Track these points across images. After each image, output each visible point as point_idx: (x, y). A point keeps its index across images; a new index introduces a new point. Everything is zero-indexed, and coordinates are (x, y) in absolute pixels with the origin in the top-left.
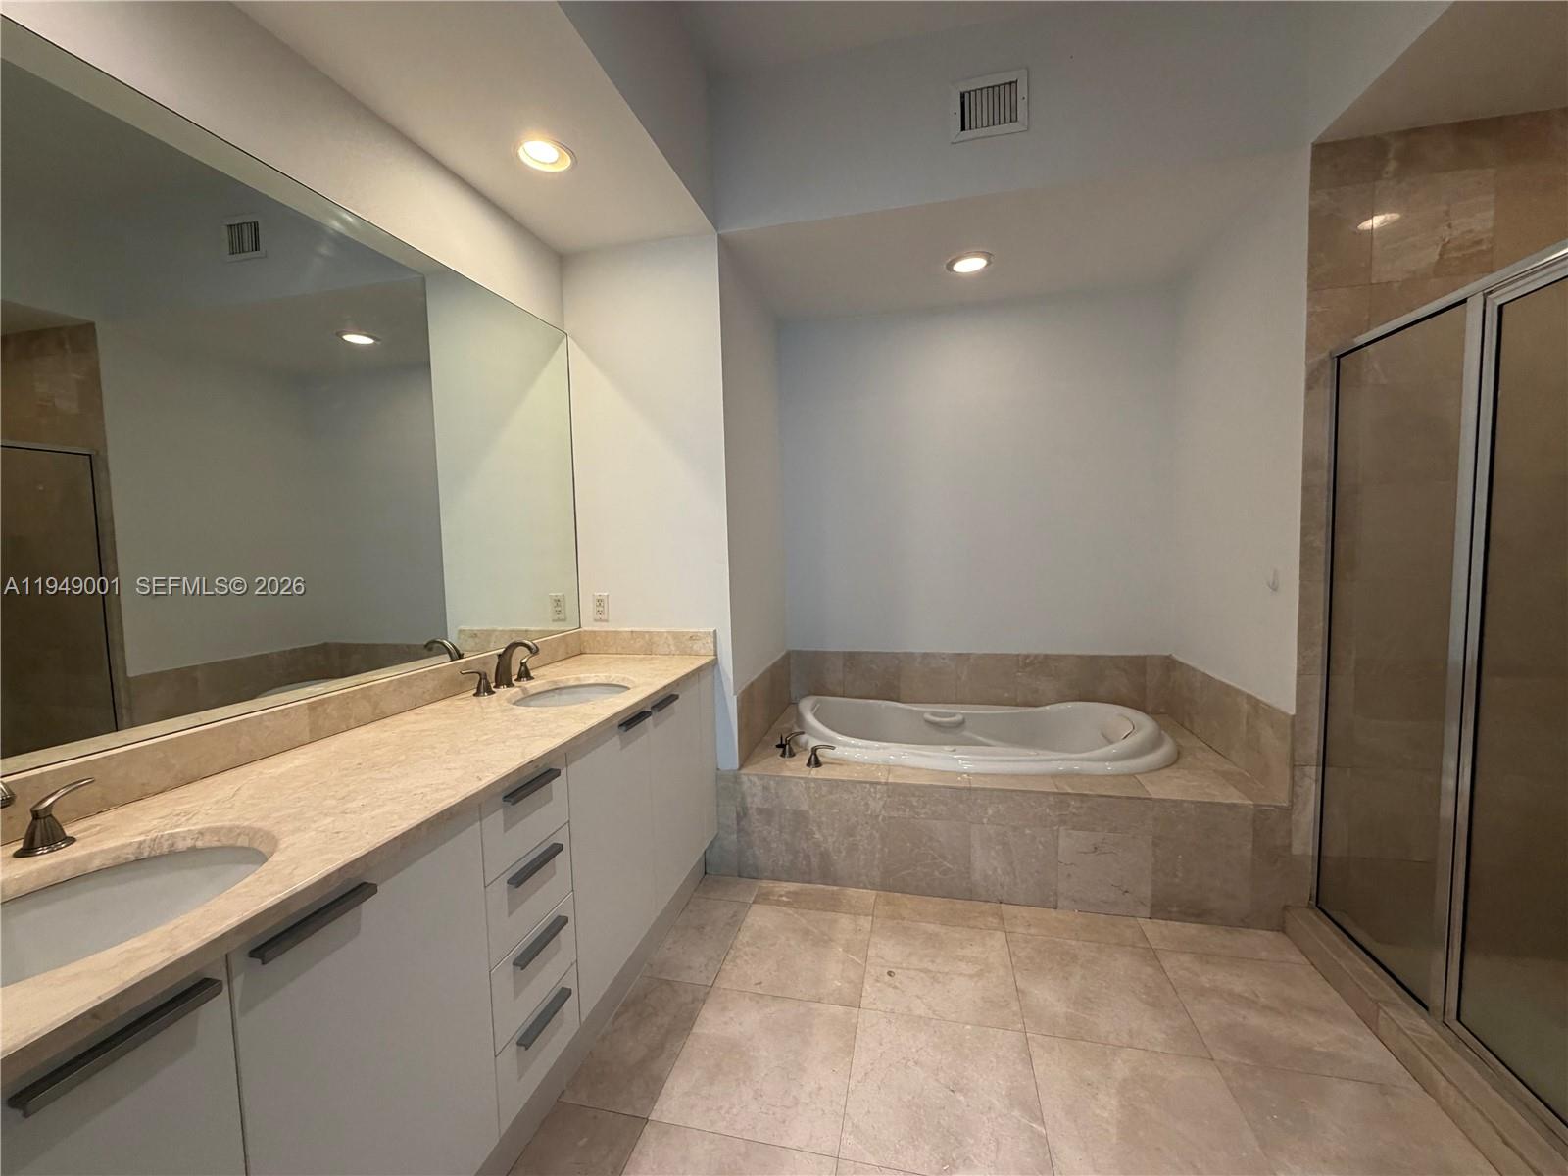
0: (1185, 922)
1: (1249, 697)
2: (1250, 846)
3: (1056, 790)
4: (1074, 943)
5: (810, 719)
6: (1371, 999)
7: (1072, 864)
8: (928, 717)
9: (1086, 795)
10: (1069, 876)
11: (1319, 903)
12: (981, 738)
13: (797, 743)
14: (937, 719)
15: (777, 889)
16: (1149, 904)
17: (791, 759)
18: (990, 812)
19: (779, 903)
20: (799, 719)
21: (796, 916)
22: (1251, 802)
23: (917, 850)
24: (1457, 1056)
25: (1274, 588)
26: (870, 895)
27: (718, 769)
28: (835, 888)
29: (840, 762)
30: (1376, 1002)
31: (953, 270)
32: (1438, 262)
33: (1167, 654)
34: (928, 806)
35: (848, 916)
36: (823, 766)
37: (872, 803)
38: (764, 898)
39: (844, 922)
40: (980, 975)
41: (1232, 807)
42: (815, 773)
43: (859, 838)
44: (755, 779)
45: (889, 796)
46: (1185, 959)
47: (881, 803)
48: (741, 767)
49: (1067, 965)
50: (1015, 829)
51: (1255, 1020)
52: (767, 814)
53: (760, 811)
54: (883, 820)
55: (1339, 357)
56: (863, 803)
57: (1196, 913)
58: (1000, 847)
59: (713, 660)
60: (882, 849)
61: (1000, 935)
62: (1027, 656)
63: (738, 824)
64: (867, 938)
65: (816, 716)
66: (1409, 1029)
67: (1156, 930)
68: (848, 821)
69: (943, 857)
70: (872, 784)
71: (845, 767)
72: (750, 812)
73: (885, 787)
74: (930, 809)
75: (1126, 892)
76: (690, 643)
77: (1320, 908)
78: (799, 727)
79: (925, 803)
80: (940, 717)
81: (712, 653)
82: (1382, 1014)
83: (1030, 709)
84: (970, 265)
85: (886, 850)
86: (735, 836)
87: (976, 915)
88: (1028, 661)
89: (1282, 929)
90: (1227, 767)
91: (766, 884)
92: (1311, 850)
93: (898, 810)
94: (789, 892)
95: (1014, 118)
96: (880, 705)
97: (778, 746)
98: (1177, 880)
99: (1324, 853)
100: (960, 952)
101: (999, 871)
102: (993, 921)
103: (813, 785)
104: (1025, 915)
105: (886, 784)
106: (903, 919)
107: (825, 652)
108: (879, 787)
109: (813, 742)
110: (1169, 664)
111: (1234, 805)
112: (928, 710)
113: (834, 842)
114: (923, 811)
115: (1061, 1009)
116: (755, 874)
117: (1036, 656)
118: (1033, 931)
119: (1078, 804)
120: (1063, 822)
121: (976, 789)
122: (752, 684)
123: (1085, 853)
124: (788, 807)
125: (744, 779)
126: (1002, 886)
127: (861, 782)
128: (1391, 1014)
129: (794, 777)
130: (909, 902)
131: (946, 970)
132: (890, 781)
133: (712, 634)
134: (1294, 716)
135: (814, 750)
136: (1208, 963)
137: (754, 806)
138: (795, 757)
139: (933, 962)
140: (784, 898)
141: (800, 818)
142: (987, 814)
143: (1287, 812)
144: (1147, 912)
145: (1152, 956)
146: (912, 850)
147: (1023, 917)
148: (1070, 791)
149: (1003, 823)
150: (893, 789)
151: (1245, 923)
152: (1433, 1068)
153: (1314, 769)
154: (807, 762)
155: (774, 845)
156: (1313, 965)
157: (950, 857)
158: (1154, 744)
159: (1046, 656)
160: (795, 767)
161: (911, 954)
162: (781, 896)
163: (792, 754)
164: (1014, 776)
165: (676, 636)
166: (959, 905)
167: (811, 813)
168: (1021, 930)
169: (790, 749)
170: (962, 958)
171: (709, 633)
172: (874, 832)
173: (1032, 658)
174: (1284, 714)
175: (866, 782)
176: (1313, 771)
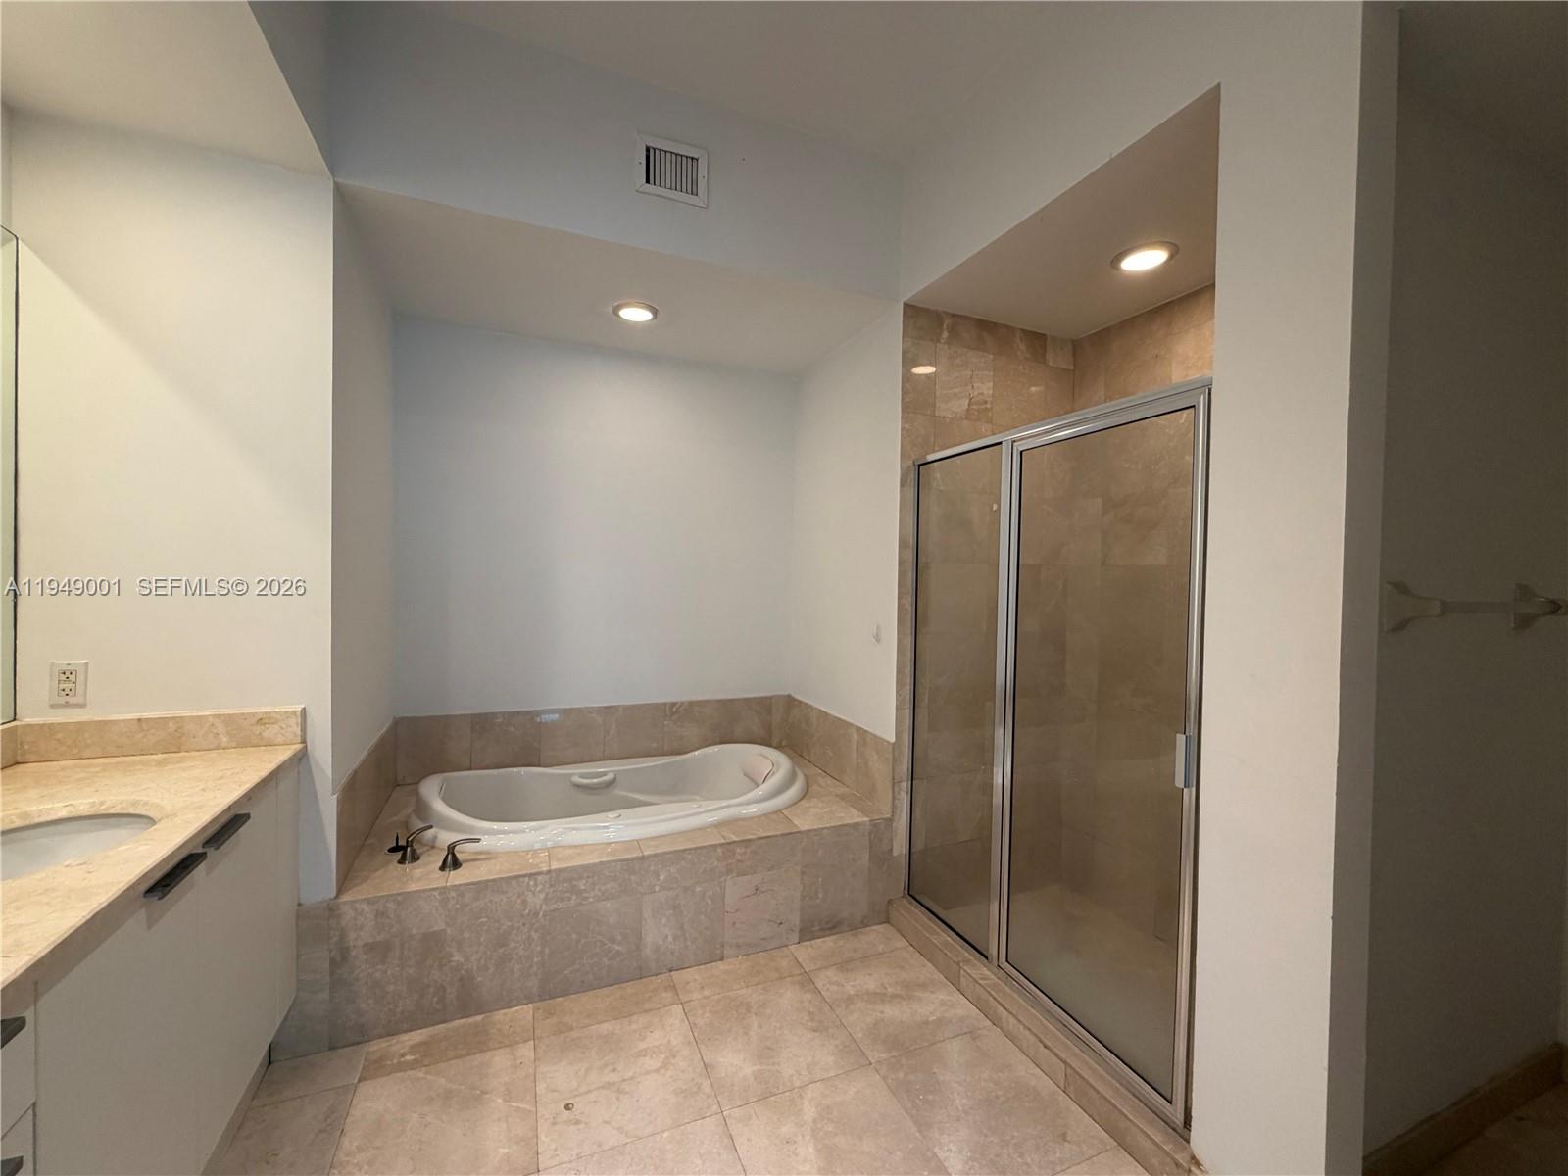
0: (824, 936)
1: (858, 729)
2: (867, 856)
3: (723, 841)
4: (743, 991)
5: (440, 807)
6: (954, 962)
7: (736, 911)
8: (577, 780)
9: (749, 840)
10: (734, 923)
11: (911, 893)
12: (641, 797)
13: (419, 842)
14: (586, 781)
15: (394, 1048)
16: (797, 930)
17: (414, 864)
18: (662, 878)
19: (401, 1067)
20: (422, 809)
21: (429, 1077)
22: (866, 819)
23: (583, 941)
24: (1007, 989)
25: (878, 639)
26: (525, 1012)
27: (299, 904)
28: (479, 1018)
29: (488, 856)
30: (958, 964)
31: (619, 316)
32: (968, 410)
33: (786, 693)
34: (597, 887)
35: (501, 1050)
36: (463, 865)
37: (530, 898)
38: (375, 1069)
39: (499, 1059)
40: (665, 1066)
41: (856, 826)
42: (456, 877)
43: (512, 945)
44: (364, 906)
45: (551, 886)
46: (831, 973)
47: (542, 896)
48: (340, 892)
49: (743, 1019)
50: (686, 889)
51: (891, 1012)
52: (380, 950)
53: (370, 947)
54: (544, 916)
55: (920, 465)
56: (519, 901)
57: (832, 926)
58: (671, 912)
59: (301, 750)
60: (542, 952)
61: (677, 1009)
62: (674, 704)
63: (332, 974)
64: (531, 1070)
65: (447, 800)
66: (981, 979)
67: (805, 952)
68: (499, 929)
69: (613, 940)
70: (531, 875)
71: (493, 861)
72: (353, 953)
73: (547, 877)
74: (599, 890)
75: (781, 924)
76: (258, 729)
77: (911, 896)
78: (423, 819)
79: (593, 884)
80: (587, 778)
81: (299, 739)
82: (962, 972)
83: (679, 757)
84: (636, 315)
85: (547, 951)
86: (325, 995)
87: (650, 994)
88: (674, 709)
89: (887, 921)
90: (843, 790)
91: (377, 1046)
92: (905, 850)
93: (562, 899)
94: (412, 1047)
95: (694, 191)
96: (520, 772)
97: (393, 850)
98: (818, 901)
99: (912, 850)
100: (643, 1045)
101: (670, 939)
102: (668, 996)
103: (453, 894)
104: (696, 976)
105: (549, 872)
106: (572, 1029)
107: (448, 717)
108: (540, 878)
109: (446, 838)
110: (790, 702)
111: (857, 824)
112: (577, 773)
113: (479, 960)
114: (592, 894)
115: (748, 1070)
116: (361, 1035)
117: (682, 703)
118: (706, 992)
119: (743, 850)
120: (729, 871)
121: (649, 856)
122: (355, 772)
123: (748, 896)
124: (414, 932)
125: (345, 908)
126: (672, 953)
127: (517, 877)
128: (969, 971)
129: (424, 891)
130: (574, 1005)
131: (630, 1074)
132: (553, 868)
133: (299, 714)
134: (894, 744)
135: (451, 848)
136: (847, 970)
137: (360, 943)
138: (419, 862)
139: (614, 1070)
140: (409, 1058)
141: (433, 942)
142: (658, 880)
143: (890, 821)
144: (795, 937)
145: (806, 981)
146: (578, 941)
147: (695, 980)
148: (735, 838)
149: (675, 886)
150: (556, 877)
151: (865, 923)
152: (998, 1006)
153: (905, 784)
154: (440, 864)
155: (391, 988)
156: (912, 945)
157: (619, 937)
158: (790, 781)
159: (691, 703)
160: (425, 875)
161: (587, 1071)
162: (403, 1055)
163: (415, 858)
164: (681, 833)
165: (229, 720)
166: (630, 988)
167: (449, 931)
168: (696, 995)
169: (413, 851)
170: (643, 1053)
171: (294, 712)
172: (533, 933)
173: (677, 706)
174: (888, 742)
175: (524, 876)
176: (905, 785)
